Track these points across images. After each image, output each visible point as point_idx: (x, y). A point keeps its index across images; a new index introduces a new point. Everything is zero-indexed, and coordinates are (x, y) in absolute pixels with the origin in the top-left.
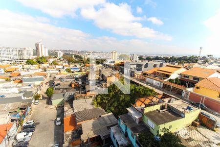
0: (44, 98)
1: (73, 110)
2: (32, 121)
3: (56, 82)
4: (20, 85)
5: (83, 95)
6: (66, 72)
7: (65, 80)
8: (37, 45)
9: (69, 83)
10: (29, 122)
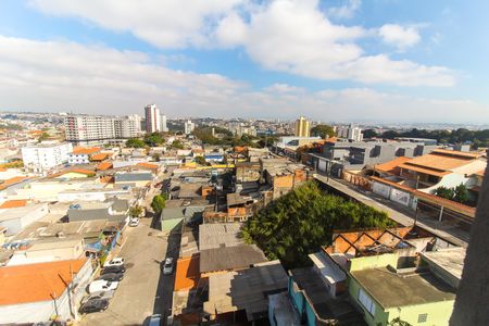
0: (148, 215)
1: (198, 244)
2: (120, 259)
3: (174, 184)
4: (111, 186)
5: (221, 214)
6: (194, 164)
7: (191, 179)
8: (147, 110)
9: (196, 188)
10: (115, 260)
